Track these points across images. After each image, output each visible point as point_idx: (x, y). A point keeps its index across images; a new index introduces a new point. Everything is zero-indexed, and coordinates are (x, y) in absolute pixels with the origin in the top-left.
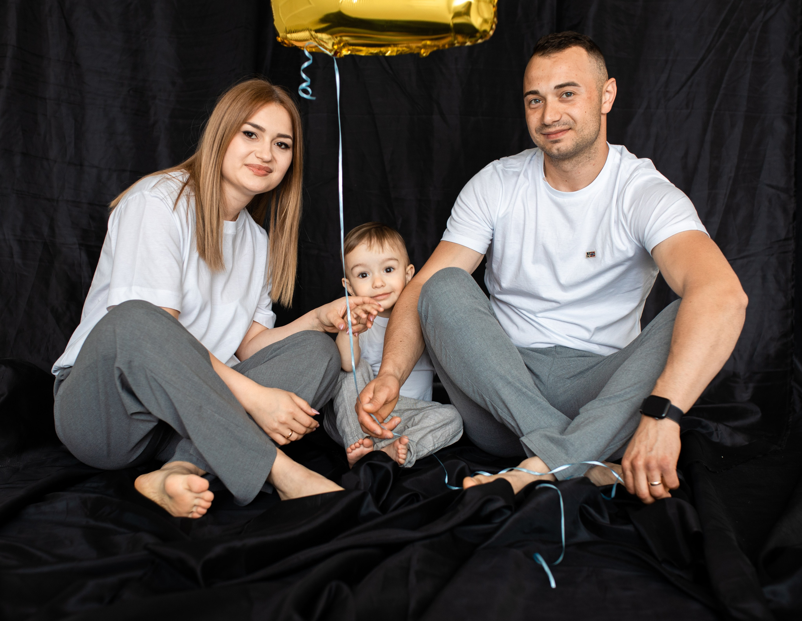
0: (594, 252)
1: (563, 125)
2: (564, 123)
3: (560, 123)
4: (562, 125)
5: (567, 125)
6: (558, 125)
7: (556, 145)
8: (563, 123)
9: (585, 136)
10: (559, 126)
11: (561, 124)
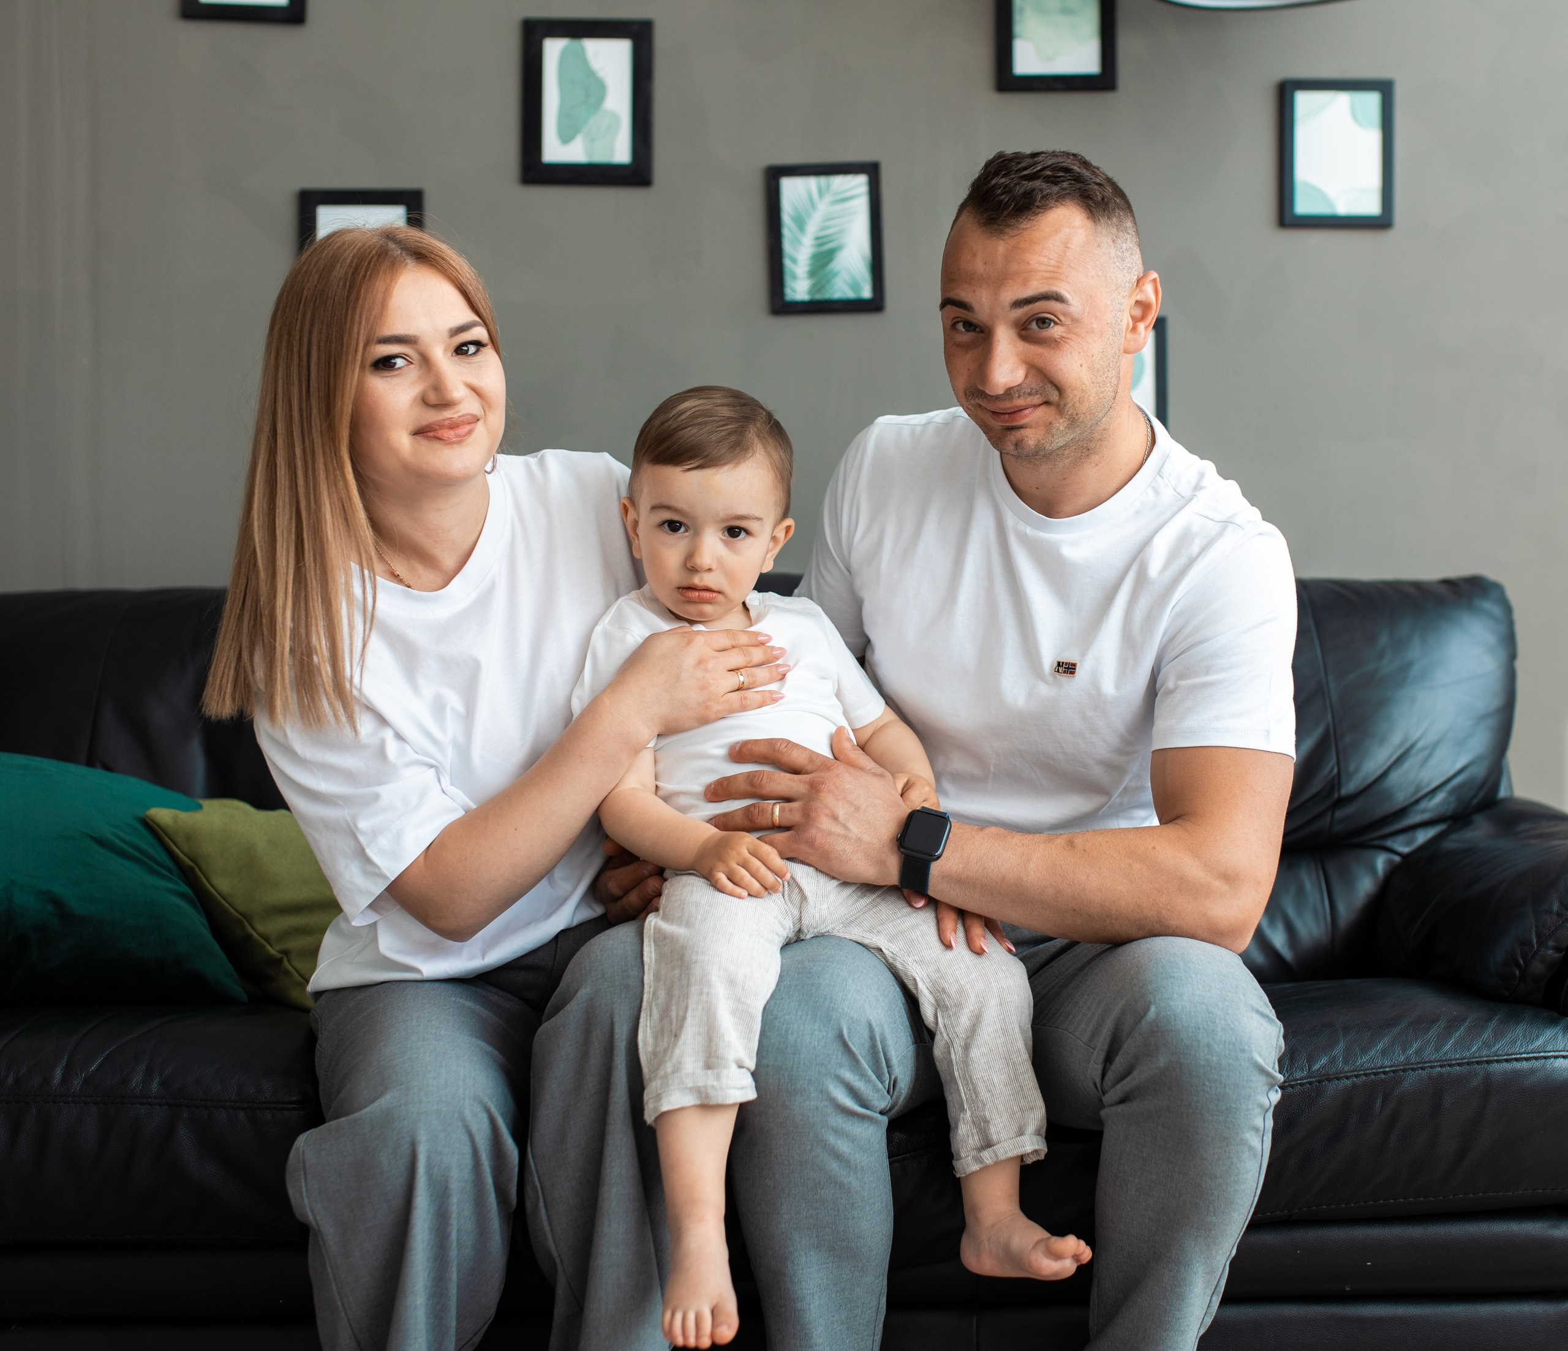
0: (1074, 665)
1: (1030, 394)
2: (1032, 389)
3: (1023, 391)
4: (1027, 396)
5: (1038, 396)
6: (1017, 395)
7: (1013, 433)
8: (1029, 391)
9: (1079, 415)
10: (1019, 397)
11: (1024, 393)
